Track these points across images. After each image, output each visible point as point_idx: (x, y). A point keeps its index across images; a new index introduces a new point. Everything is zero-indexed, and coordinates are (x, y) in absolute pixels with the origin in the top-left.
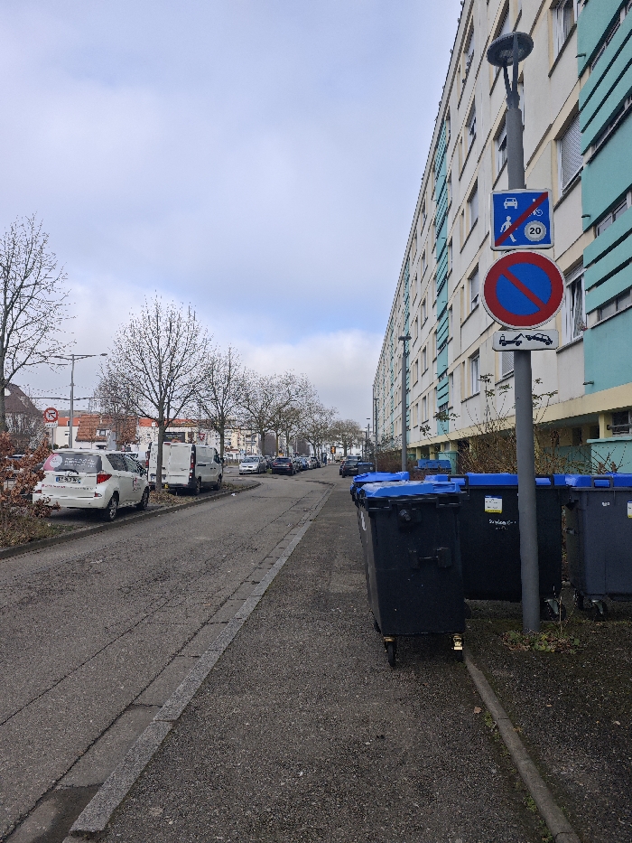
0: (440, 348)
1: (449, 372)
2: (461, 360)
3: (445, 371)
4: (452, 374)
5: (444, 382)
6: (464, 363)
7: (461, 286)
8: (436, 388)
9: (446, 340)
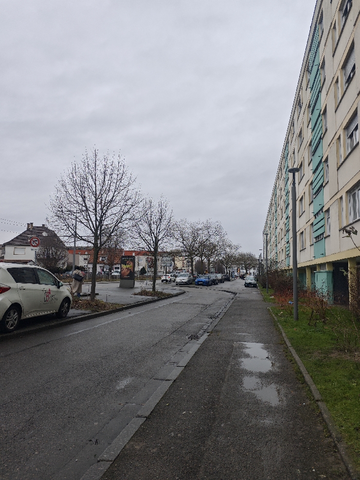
0: (315, 194)
1: (324, 209)
2: (338, 196)
3: (322, 209)
4: (328, 211)
5: (319, 218)
6: (341, 198)
7: (337, 137)
8: (312, 224)
9: (322, 185)
